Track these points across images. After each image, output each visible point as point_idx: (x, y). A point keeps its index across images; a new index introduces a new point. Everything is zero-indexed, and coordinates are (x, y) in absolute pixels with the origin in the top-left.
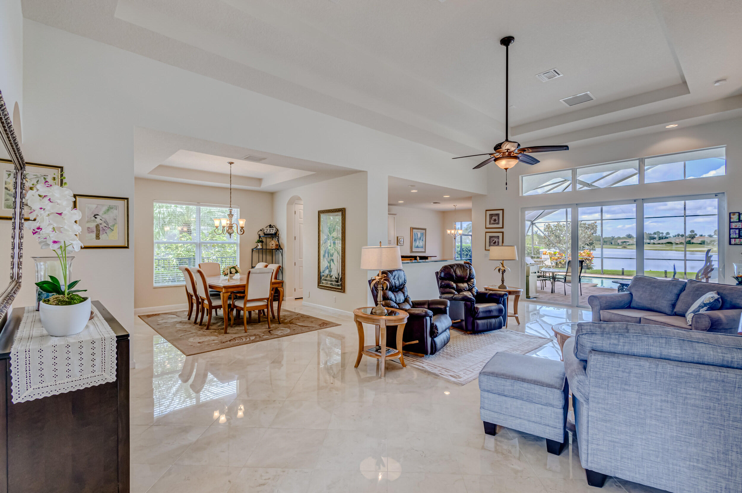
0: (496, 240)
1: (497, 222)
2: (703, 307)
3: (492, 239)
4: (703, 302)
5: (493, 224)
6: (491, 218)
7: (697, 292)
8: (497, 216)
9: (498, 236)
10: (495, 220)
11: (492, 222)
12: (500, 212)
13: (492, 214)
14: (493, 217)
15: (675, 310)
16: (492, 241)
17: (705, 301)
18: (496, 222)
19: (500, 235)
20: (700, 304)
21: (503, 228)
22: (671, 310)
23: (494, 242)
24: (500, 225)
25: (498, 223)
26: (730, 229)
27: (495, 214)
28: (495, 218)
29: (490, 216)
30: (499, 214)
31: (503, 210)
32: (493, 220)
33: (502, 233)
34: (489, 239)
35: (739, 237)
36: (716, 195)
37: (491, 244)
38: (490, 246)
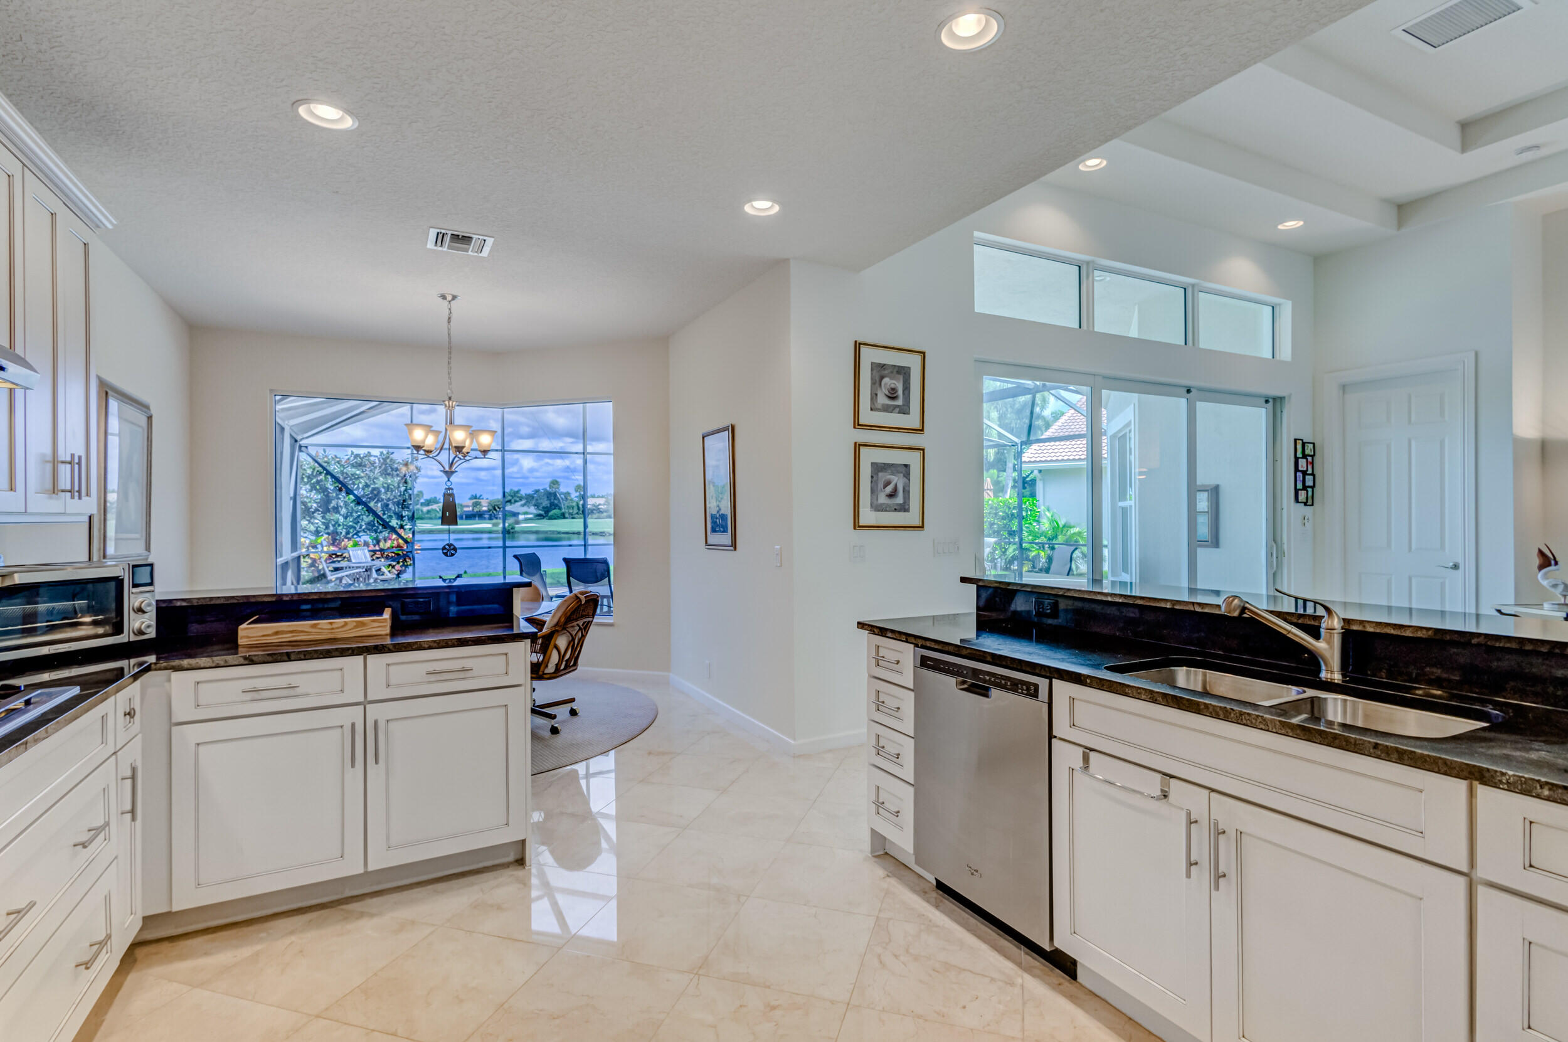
0: (898, 480)
1: (899, 402)
3: (883, 476)
5: (886, 409)
6: (877, 382)
8: (901, 377)
9: (906, 466)
10: (892, 396)
11: (882, 400)
12: (915, 365)
13: (883, 366)
14: (886, 380)
16: (881, 485)
18: (897, 401)
19: (915, 460)
21: (922, 430)
23: (889, 489)
24: (915, 418)
25: (906, 408)
26: (1297, 470)
27: (895, 366)
28: (893, 386)
29: (872, 374)
30: (909, 368)
31: (924, 353)
32: (887, 393)
33: (918, 454)
34: (872, 477)
35: (1305, 488)
36: (1267, 401)
37: (877, 500)
38: (875, 506)
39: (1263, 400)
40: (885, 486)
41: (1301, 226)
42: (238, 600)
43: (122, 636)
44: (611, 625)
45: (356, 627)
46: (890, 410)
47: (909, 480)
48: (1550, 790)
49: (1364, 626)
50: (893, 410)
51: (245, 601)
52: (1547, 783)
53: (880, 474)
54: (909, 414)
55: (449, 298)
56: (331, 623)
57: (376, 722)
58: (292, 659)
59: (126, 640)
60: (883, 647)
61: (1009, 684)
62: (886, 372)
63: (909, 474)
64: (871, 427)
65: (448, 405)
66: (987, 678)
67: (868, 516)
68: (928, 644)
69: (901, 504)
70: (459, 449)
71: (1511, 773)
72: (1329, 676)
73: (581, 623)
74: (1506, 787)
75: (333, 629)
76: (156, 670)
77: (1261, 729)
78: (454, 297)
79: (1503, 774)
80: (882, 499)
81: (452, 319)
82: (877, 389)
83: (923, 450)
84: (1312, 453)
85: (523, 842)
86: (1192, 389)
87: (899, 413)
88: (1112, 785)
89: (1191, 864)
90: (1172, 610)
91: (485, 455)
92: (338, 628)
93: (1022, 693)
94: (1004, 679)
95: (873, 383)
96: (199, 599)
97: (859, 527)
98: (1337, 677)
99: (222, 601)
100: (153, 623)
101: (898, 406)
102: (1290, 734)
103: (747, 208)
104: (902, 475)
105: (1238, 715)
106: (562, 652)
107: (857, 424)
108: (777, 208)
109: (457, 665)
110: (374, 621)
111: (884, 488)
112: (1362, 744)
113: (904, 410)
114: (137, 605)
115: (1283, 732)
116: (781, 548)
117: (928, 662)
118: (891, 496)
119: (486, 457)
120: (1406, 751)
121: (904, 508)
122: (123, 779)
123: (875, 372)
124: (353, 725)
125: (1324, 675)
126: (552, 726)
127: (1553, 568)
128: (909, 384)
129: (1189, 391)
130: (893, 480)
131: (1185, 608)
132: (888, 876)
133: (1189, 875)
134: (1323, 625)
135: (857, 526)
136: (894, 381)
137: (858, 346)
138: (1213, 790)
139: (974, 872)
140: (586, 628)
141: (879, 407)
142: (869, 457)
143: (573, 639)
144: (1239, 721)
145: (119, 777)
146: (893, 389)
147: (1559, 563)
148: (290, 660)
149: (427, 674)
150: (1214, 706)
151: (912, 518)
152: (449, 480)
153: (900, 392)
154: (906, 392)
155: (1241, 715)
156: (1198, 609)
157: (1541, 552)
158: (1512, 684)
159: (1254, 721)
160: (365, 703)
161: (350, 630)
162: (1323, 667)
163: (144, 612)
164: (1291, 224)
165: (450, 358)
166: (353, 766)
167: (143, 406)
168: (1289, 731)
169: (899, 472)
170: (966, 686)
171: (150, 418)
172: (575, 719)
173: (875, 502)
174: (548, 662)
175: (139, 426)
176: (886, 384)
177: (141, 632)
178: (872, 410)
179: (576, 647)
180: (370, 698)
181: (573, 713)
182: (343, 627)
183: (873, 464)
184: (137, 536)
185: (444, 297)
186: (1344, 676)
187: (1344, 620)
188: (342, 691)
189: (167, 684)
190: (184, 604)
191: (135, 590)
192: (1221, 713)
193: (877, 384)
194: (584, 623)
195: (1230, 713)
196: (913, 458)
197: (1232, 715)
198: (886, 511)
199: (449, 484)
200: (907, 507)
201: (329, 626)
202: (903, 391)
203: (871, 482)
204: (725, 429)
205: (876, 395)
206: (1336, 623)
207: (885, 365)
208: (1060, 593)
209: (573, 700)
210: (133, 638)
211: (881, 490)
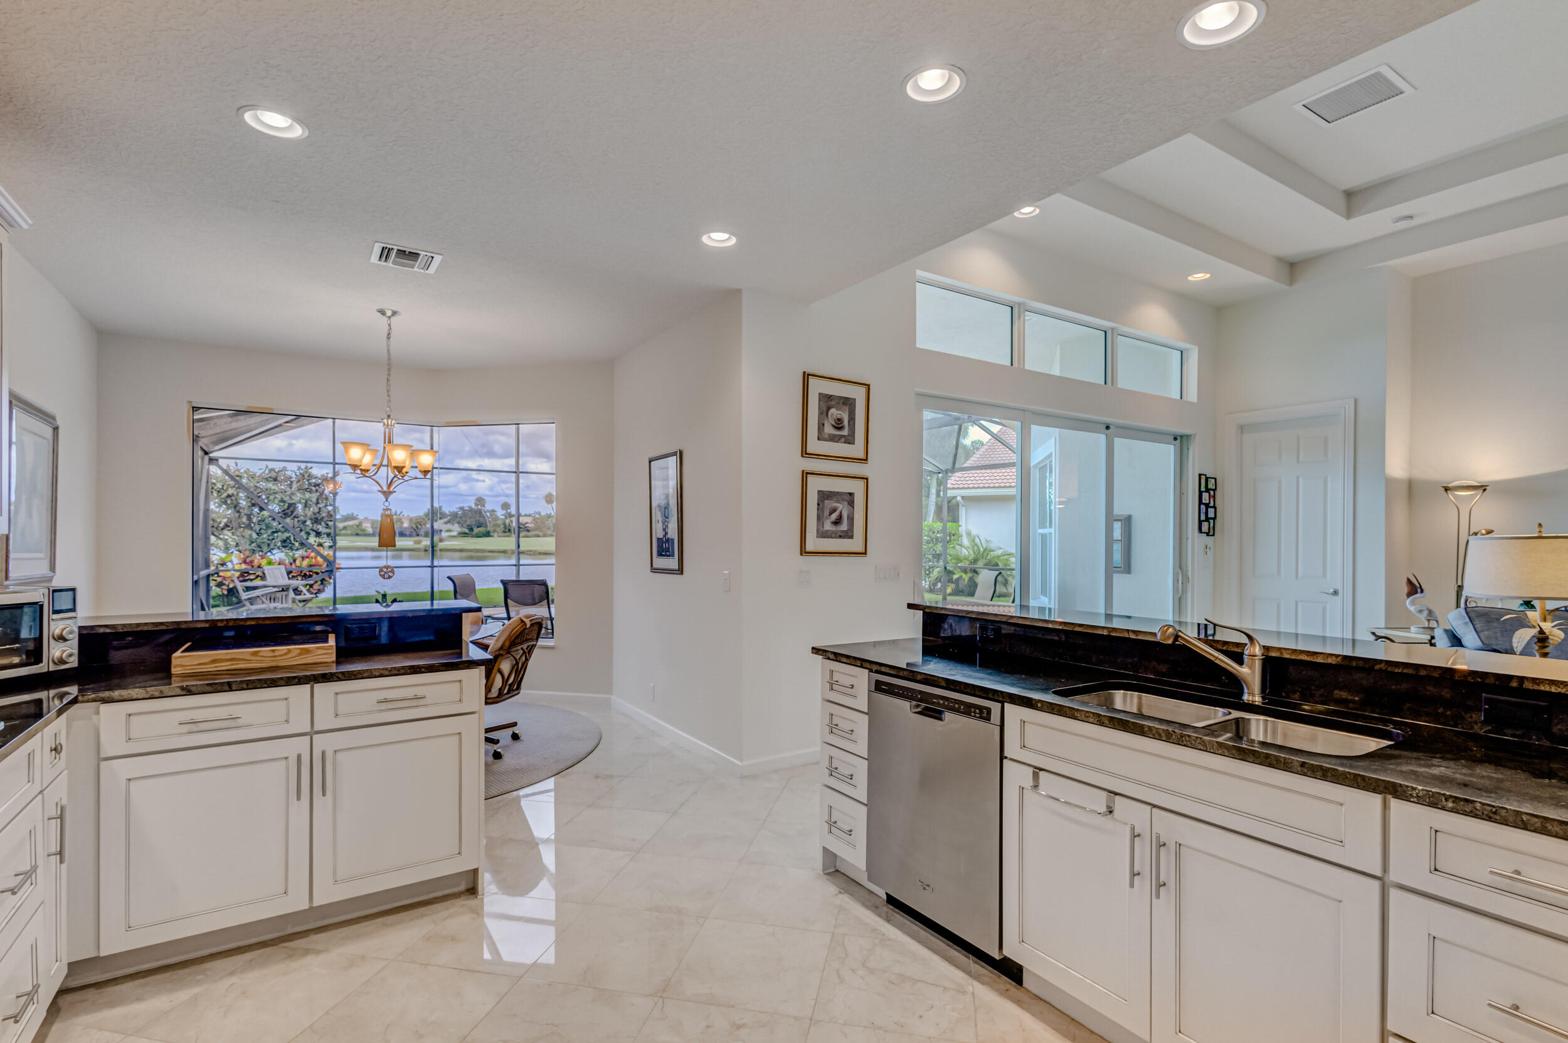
0: (842, 507)
1: (845, 432)
3: (829, 504)
5: (833, 439)
6: (824, 413)
8: (847, 409)
9: (851, 494)
10: (838, 427)
11: (829, 430)
12: (860, 397)
13: (829, 398)
14: (833, 411)
16: (827, 512)
18: (842, 431)
19: (859, 489)
21: (866, 460)
23: (834, 516)
24: (859, 448)
26: (1200, 503)
27: (841, 397)
28: (839, 416)
29: (819, 404)
30: (855, 399)
31: (868, 386)
32: (833, 423)
33: (862, 483)
34: (818, 504)
35: (1207, 519)
36: (1175, 439)
37: (823, 527)
38: (822, 534)
39: (1172, 438)
40: (831, 514)
41: (1209, 278)
42: (168, 626)
43: (41, 665)
44: (552, 648)
45: (299, 655)
46: (836, 440)
47: (853, 508)
48: (1453, 802)
49: (1281, 653)
50: (839, 439)
51: (176, 627)
52: (1451, 796)
53: (826, 502)
54: (854, 444)
55: (389, 313)
56: (273, 651)
57: (323, 753)
58: (234, 688)
59: (45, 670)
60: (837, 672)
61: (962, 707)
62: (833, 403)
63: (854, 502)
64: (818, 456)
65: (386, 423)
66: (941, 702)
67: (813, 542)
68: (883, 669)
69: (845, 531)
70: (399, 469)
71: (1420, 788)
72: (1251, 698)
73: (525, 646)
74: (1415, 800)
75: (275, 656)
76: (83, 702)
77: (1200, 750)
78: (394, 313)
79: (1414, 789)
80: (828, 526)
81: (392, 335)
82: (824, 420)
83: (867, 479)
84: (1214, 488)
85: (475, 872)
86: (1110, 426)
87: (845, 442)
88: (1057, 801)
89: (1134, 874)
90: (1109, 636)
91: (425, 476)
92: (280, 656)
93: (975, 717)
94: (957, 703)
95: (821, 413)
96: (124, 625)
97: (806, 553)
98: (1258, 699)
99: (150, 628)
100: (76, 651)
101: (844, 436)
102: (1227, 754)
103: (705, 239)
104: (846, 503)
105: (1179, 736)
106: (506, 675)
107: (805, 453)
108: (733, 241)
109: (409, 693)
110: (319, 648)
111: (830, 516)
112: (1291, 763)
113: (850, 440)
114: (57, 632)
115: (1220, 752)
116: (729, 574)
117: (883, 687)
118: (837, 522)
119: (427, 477)
120: (1329, 769)
121: (848, 535)
122: (49, 819)
123: (822, 402)
124: (299, 757)
125: (1246, 697)
126: (495, 751)
127: (1418, 595)
128: (855, 415)
129: (1108, 428)
130: (839, 508)
131: (1120, 635)
132: (840, 893)
133: (1132, 885)
134: (1246, 652)
135: (803, 551)
136: (839, 412)
137: (806, 376)
138: (1155, 806)
139: (926, 886)
140: (531, 650)
141: (826, 436)
142: (816, 485)
143: (517, 663)
144: (1180, 743)
145: (46, 818)
146: (839, 420)
147: (1424, 591)
148: (231, 690)
149: (378, 702)
150: (1157, 729)
151: (855, 544)
152: (387, 500)
153: (846, 423)
154: (851, 423)
155: (1182, 737)
156: (1133, 636)
157: (1409, 581)
158: (1408, 705)
159: (1193, 742)
160: (312, 734)
161: (294, 657)
162: (1246, 691)
163: (65, 640)
164: (1199, 276)
165: (389, 375)
166: (299, 798)
167: (47, 417)
168: (1226, 751)
169: (843, 500)
170: (919, 710)
171: (56, 429)
172: (517, 744)
173: (821, 528)
174: (491, 687)
175: (45, 438)
176: (832, 414)
177: (62, 661)
178: (819, 439)
179: (519, 670)
180: (317, 728)
181: (515, 737)
182: (286, 654)
183: (819, 492)
184: (41, 555)
185: (383, 312)
186: (1264, 698)
187: (1264, 647)
188: (287, 721)
189: (95, 717)
190: (108, 631)
191: (55, 616)
192: (1163, 735)
193: (825, 413)
194: (529, 646)
195: (1172, 734)
196: (857, 488)
197: (1174, 737)
198: (831, 537)
199: (387, 504)
200: (851, 534)
201: (271, 654)
202: (849, 422)
203: (818, 509)
204: (674, 454)
205: (823, 425)
206: (1257, 651)
207: (831, 396)
208: (1004, 620)
209: (515, 724)
210: (52, 668)
211: (827, 518)
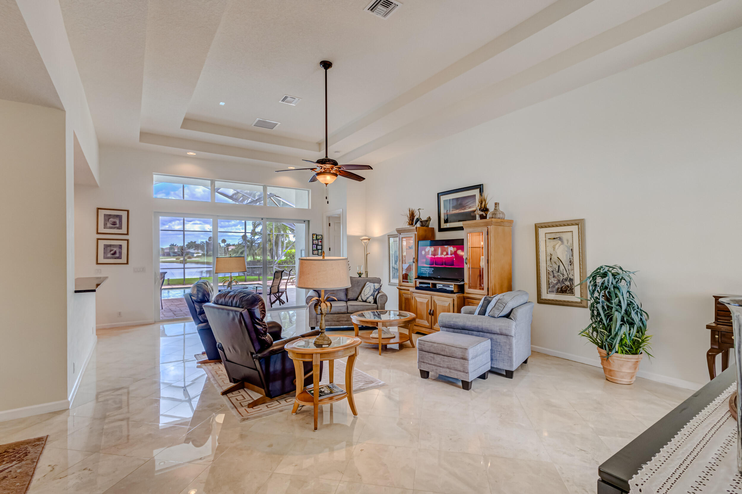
0: (116, 249)
1: (118, 226)
2: (376, 292)
3: (109, 249)
4: (374, 288)
5: (111, 228)
7: (359, 284)
8: (118, 219)
9: (120, 246)
10: (114, 224)
11: (109, 225)
12: (124, 215)
14: (111, 219)
15: (349, 297)
16: (108, 251)
17: (376, 288)
18: (116, 226)
19: (124, 244)
20: (374, 290)
21: (127, 234)
22: (346, 297)
23: (112, 252)
24: (124, 230)
25: (120, 228)
26: (313, 244)
27: (115, 215)
28: (114, 221)
30: (122, 215)
31: (128, 211)
32: (112, 223)
33: (126, 242)
34: (104, 249)
35: (317, 250)
36: (304, 222)
37: (107, 255)
38: (105, 258)
40: (111, 251)
46: (113, 228)
47: (121, 250)
50: (115, 228)
62: (111, 217)
63: (121, 248)
64: (104, 234)
67: (102, 261)
69: (117, 257)
80: (109, 255)
82: (107, 222)
83: (128, 240)
84: (321, 238)
87: (117, 229)
95: (105, 220)
104: (118, 248)
107: (98, 233)
118: (113, 254)
121: (119, 258)
123: (105, 217)
128: (122, 220)
130: (114, 250)
135: (97, 263)
137: (98, 209)
141: (108, 227)
142: (103, 243)
146: (114, 222)
151: (123, 261)
153: (117, 223)
154: (120, 223)
173: (105, 256)
176: (111, 221)
178: (104, 228)
183: (105, 245)
193: (107, 220)
198: (110, 259)
200: (121, 257)
205: (107, 224)
207: (110, 215)
211: (109, 253)
